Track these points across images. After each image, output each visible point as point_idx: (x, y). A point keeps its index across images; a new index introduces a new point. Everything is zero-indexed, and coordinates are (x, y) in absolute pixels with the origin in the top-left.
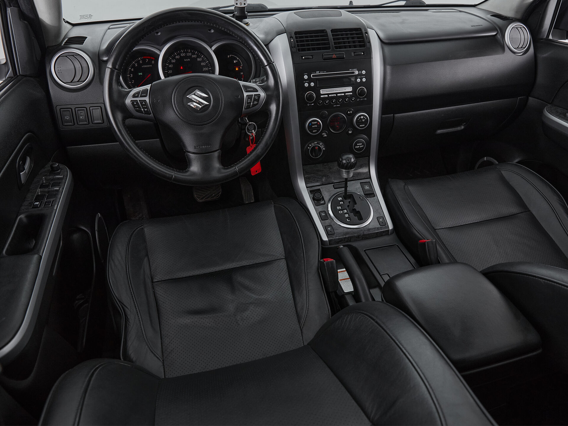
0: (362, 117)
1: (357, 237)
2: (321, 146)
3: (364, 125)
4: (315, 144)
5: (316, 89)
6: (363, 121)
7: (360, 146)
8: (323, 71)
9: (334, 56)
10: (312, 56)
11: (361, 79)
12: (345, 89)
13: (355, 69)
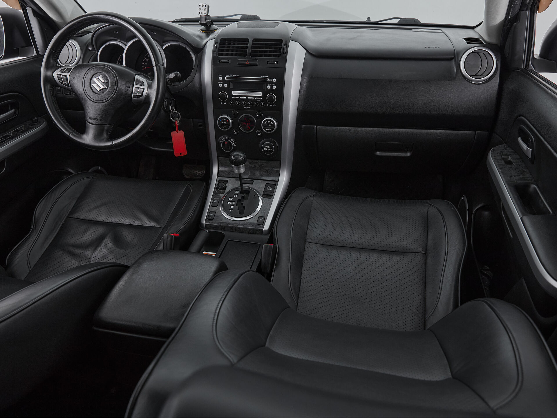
0: (269, 122)
1: (230, 228)
2: (232, 141)
3: (270, 130)
4: (226, 139)
5: (229, 91)
6: (270, 125)
7: (268, 148)
8: (236, 75)
9: (247, 63)
10: (229, 60)
11: (272, 86)
12: (255, 93)
13: (266, 77)
